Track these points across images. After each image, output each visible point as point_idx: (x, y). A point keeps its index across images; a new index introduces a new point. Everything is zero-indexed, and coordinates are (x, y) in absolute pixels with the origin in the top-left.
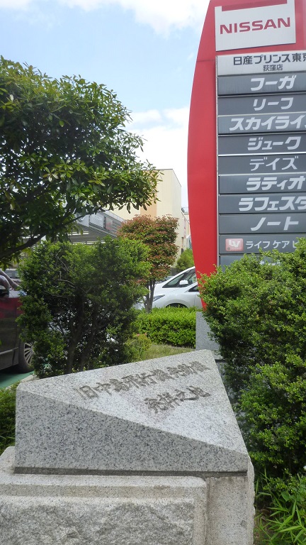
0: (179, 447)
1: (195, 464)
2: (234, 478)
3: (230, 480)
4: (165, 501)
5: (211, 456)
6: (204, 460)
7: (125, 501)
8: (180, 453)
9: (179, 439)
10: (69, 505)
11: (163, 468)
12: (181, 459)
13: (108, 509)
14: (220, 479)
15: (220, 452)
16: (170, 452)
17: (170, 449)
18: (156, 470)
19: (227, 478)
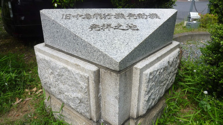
0: (89, 48)
1: (96, 60)
2: (112, 73)
3: (111, 74)
4: (77, 71)
5: (102, 57)
6: (99, 59)
7: (66, 66)
8: (90, 52)
9: (88, 45)
10: (51, 61)
11: (84, 57)
12: (90, 55)
13: (60, 67)
14: (106, 71)
15: (105, 57)
16: (86, 50)
17: (86, 49)
18: (82, 57)
19: (109, 72)
